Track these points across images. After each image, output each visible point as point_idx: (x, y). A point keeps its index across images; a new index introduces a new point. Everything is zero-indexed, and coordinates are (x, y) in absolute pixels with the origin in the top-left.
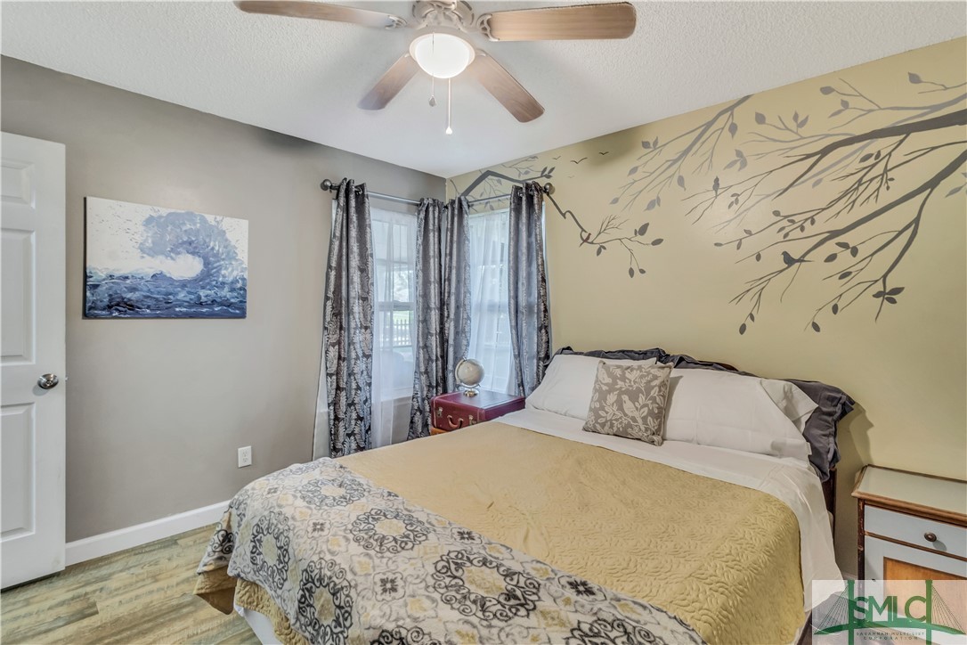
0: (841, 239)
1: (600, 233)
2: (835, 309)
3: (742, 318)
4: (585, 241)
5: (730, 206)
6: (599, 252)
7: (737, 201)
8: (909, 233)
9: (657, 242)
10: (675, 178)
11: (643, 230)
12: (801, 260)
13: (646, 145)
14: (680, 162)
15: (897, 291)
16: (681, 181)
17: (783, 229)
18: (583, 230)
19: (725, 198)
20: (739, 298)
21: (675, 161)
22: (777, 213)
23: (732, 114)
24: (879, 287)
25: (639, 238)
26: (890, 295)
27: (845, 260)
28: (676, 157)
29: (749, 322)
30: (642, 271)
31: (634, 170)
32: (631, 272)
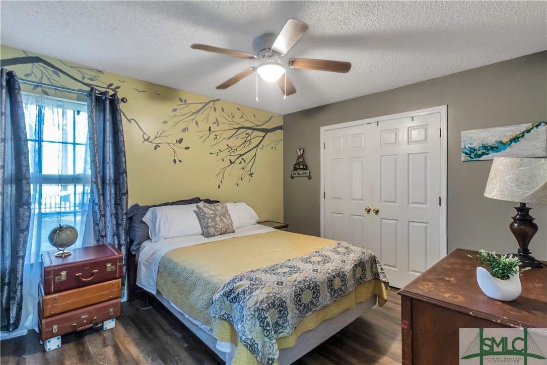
0: (242, 157)
1: (156, 138)
2: (241, 179)
3: (219, 183)
4: (147, 140)
5: (214, 139)
6: (156, 148)
7: (216, 138)
8: (254, 158)
9: (187, 148)
10: (195, 121)
11: (180, 141)
12: (234, 163)
13: (181, 100)
14: (196, 115)
15: (253, 174)
16: (197, 123)
17: (229, 151)
18: (144, 133)
19: (213, 136)
20: (217, 175)
21: (194, 113)
22: (228, 145)
23: (214, 103)
24: (249, 173)
25: (178, 144)
26: (251, 175)
27: (243, 164)
28: (195, 111)
29: (221, 184)
30: (180, 161)
31: (175, 110)
32: (175, 161)
